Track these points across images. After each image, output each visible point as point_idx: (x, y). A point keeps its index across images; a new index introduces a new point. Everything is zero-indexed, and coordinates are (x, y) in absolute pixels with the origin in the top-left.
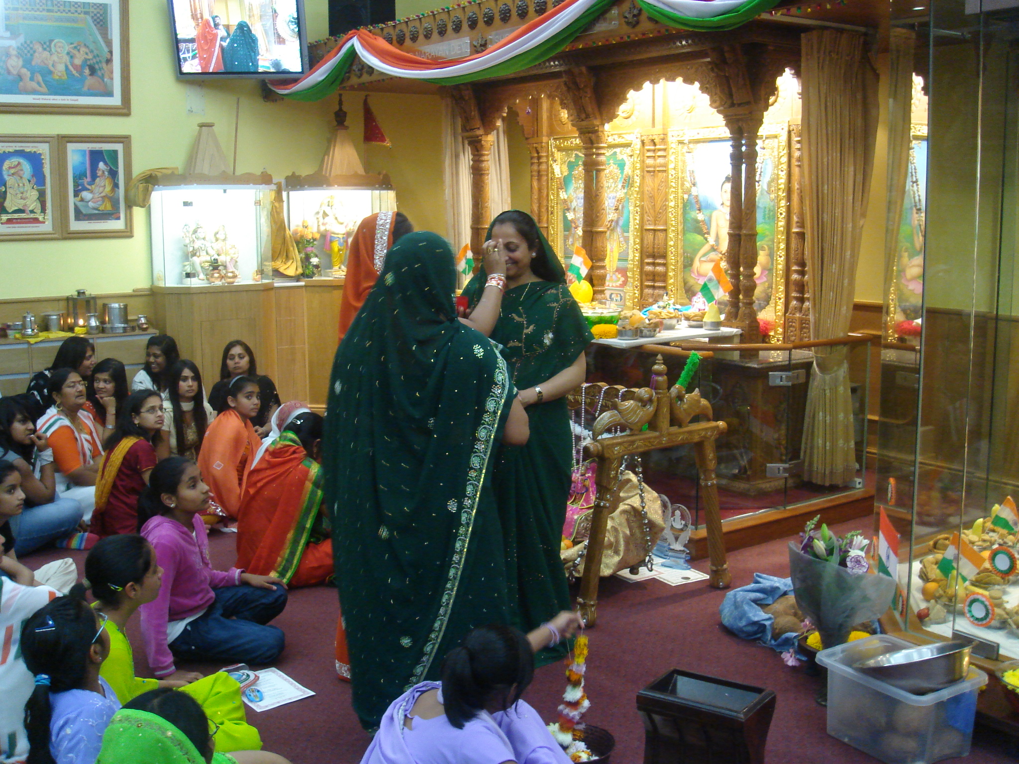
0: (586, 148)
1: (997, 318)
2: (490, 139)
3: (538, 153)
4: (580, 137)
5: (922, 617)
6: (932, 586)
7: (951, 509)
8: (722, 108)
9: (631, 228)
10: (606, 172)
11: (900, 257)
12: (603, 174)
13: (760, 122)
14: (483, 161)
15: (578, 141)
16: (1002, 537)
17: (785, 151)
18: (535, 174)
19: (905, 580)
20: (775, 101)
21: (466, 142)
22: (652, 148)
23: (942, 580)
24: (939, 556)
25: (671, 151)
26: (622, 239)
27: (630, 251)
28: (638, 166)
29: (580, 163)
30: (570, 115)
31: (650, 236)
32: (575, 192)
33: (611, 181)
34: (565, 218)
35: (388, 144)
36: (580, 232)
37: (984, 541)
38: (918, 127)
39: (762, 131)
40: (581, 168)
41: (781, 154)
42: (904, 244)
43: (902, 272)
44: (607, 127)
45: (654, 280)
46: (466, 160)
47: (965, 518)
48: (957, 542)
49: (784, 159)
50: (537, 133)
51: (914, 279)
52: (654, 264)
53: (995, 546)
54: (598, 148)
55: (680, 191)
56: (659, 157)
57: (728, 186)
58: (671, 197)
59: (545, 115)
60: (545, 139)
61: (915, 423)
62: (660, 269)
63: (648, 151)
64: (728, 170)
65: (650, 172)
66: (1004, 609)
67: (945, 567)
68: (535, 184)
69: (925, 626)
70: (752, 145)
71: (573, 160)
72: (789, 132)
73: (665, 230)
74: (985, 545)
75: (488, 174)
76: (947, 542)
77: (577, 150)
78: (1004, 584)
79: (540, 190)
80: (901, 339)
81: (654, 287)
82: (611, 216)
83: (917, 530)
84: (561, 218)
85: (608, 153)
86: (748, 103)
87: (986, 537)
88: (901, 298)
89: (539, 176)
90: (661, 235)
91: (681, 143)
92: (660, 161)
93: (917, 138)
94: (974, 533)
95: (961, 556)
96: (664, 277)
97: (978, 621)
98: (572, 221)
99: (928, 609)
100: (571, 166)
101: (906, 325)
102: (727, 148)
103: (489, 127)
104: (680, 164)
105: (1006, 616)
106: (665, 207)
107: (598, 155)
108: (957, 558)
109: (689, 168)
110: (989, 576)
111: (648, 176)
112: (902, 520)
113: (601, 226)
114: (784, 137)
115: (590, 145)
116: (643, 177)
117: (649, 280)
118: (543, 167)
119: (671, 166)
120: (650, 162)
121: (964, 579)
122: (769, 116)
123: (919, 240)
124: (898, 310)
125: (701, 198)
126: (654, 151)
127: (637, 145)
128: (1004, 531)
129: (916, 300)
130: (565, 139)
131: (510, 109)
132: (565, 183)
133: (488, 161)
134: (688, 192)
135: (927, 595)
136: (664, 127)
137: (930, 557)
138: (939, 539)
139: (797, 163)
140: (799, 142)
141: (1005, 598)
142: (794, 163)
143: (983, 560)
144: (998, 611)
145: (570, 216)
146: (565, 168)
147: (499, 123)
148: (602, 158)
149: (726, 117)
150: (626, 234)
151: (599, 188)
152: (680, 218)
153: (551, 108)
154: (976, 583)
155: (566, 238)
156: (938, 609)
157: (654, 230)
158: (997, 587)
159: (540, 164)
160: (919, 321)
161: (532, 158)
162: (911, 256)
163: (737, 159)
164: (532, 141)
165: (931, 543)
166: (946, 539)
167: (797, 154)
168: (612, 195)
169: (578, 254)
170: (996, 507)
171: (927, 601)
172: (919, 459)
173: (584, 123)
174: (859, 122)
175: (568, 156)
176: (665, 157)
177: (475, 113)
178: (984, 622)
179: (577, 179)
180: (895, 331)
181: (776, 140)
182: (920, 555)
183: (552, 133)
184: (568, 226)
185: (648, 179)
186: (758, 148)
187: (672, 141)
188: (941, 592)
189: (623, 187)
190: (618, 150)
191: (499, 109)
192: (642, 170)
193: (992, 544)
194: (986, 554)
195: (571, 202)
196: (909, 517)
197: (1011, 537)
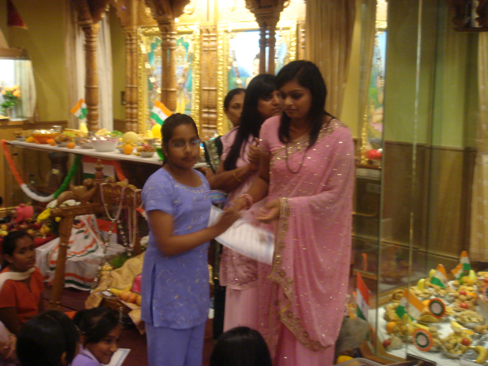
0: (163, 35)
1: (431, 148)
2: (97, 27)
3: (130, 36)
4: (159, 27)
5: (386, 345)
6: (392, 324)
7: (404, 273)
8: (253, 9)
9: (194, 88)
10: (177, 50)
11: (369, 108)
12: (174, 52)
13: (277, 19)
14: (92, 42)
15: (157, 29)
16: (437, 291)
17: (295, 38)
18: (129, 51)
19: (374, 320)
20: (288, 5)
21: (81, 28)
22: (207, 35)
23: (398, 320)
24: (396, 304)
25: (219, 38)
26: (187, 96)
27: (193, 104)
28: (198, 47)
29: (159, 44)
30: (152, 11)
31: (206, 94)
32: (155, 64)
33: (180, 57)
34: (149, 81)
35: (25, 28)
36: (159, 91)
37: (425, 293)
38: (381, 23)
39: (279, 25)
40: (159, 48)
41: (292, 40)
42: (372, 100)
43: (370, 117)
44: (177, 20)
45: (208, 124)
46: (81, 40)
47: (412, 279)
48: (407, 295)
49: (294, 44)
50: (129, 23)
51: (378, 122)
52: (208, 113)
53: (433, 297)
54: (171, 35)
55: (226, 64)
56: (212, 41)
57: (258, 61)
58: (220, 68)
59: (135, 11)
60: (135, 27)
61: (378, 217)
62: (213, 116)
63: (205, 37)
64: (258, 50)
65: (205, 51)
66: (439, 339)
67: (400, 311)
68: (129, 58)
69: (387, 351)
70: (272, 34)
71: (154, 42)
72: (298, 25)
73: (215, 90)
74: (426, 296)
75: (95, 51)
76: (401, 295)
77: (157, 35)
78: (439, 322)
79: (132, 62)
80: (370, 162)
81: (208, 128)
82: (180, 80)
83: (382, 287)
84: (146, 81)
85: (178, 38)
86: (270, 6)
87: (426, 291)
88: (370, 135)
89: (132, 53)
90: (213, 93)
91: (226, 32)
92: (213, 44)
93: (380, 30)
94: (419, 289)
95: (410, 304)
96: (215, 121)
97: (422, 348)
98: (154, 84)
99: (390, 340)
100: (153, 46)
101: (373, 153)
102: (257, 36)
103: (96, 18)
104: (226, 46)
105: (440, 344)
106: (216, 75)
107: (171, 39)
108: (407, 306)
109: (231, 49)
110: (429, 317)
111: (204, 53)
112: (371, 280)
113: (172, 87)
114: (294, 30)
115: (165, 33)
116: (201, 55)
117: (205, 123)
118: (134, 46)
119: (219, 47)
120: (206, 44)
121: (413, 319)
122: (283, 15)
123: (381, 97)
124: (368, 143)
125: (239, 69)
126: (208, 37)
127: (197, 33)
128: (438, 287)
129: (378, 136)
130: (150, 27)
131: (111, 6)
132: (149, 57)
133: (95, 41)
134: (231, 64)
135: (389, 330)
136: (216, 21)
137: (390, 305)
138: (396, 293)
139: (303, 46)
140: (303, 32)
141: (440, 331)
142: (301, 46)
143: (423, 306)
144: (435, 340)
145: (152, 80)
146: (149, 47)
147: (103, 16)
148: (174, 42)
149: (256, 15)
150: (190, 93)
151: (171, 61)
152: (226, 82)
153: (139, 7)
154: (421, 322)
155: (150, 95)
156: (397, 340)
157: (209, 90)
158: (434, 324)
159: (132, 44)
160: (380, 150)
161: (126, 40)
162: (376, 107)
163: (263, 43)
164: (126, 28)
165: (391, 295)
166: (400, 292)
167: (302, 40)
168: (181, 66)
169: (158, 106)
170: (433, 271)
171: (389, 334)
172: (382, 240)
173: (162, 17)
174: (343, 20)
175: (151, 39)
176: (215, 41)
177: (86, 8)
178: (426, 348)
179: (157, 55)
180: (366, 157)
181: (288, 31)
182: (384, 304)
183: (140, 23)
184: (151, 86)
185: (205, 57)
186: (276, 36)
187: (220, 30)
188: (398, 328)
189: (188, 61)
190: (184, 36)
191: (103, 6)
192: (200, 49)
193: (431, 295)
194: (426, 302)
195: (153, 70)
196: (375, 278)
197: (443, 291)
